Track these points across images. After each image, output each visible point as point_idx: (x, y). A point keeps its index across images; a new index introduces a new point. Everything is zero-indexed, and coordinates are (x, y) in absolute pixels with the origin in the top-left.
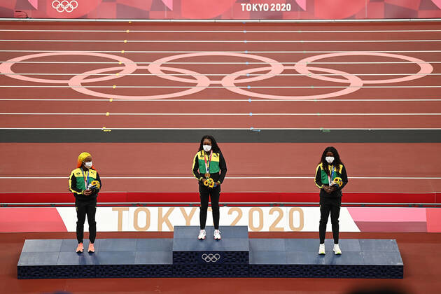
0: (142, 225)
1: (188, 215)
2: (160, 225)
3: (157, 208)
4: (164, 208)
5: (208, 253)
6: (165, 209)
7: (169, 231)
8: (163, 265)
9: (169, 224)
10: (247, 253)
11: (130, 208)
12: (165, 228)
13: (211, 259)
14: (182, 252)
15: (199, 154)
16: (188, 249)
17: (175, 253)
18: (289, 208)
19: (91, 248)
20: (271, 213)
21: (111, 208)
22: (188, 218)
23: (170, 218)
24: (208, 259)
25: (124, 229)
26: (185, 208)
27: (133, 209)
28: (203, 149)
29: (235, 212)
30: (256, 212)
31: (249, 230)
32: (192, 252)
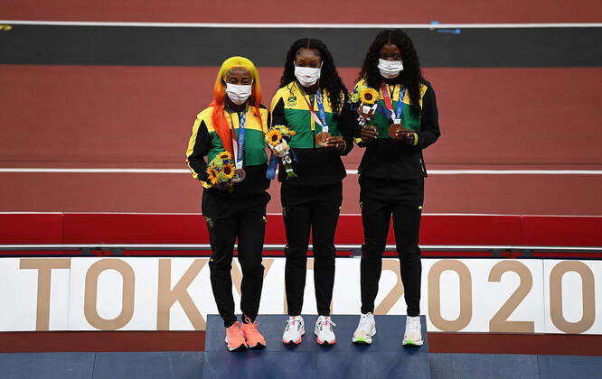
0: (109, 309)
2: (163, 314)
3: (155, 261)
4: (175, 260)
6: (180, 265)
7: (190, 328)
9: (190, 308)
11: (74, 260)
12: (180, 322)
15: (283, 93)
18: (551, 264)
20: (495, 276)
21: (17, 260)
23: (192, 291)
25: (55, 325)
27: (81, 264)
28: (295, 79)
30: (449, 276)
31: (431, 328)
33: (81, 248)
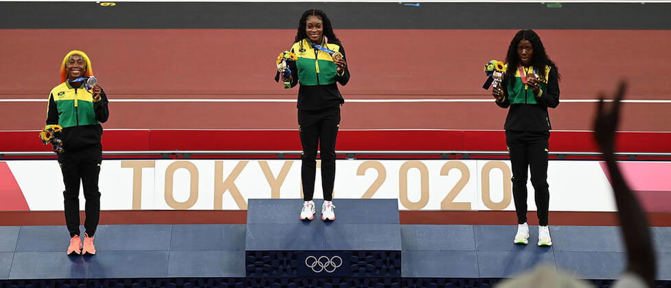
0: (181, 197)
1: (276, 177)
2: (218, 198)
3: (212, 162)
4: (225, 162)
5: (318, 253)
6: (229, 165)
7: (236, 208)
8: (225, 280)
9: (237, 196)
10: (397, 254)
11: (158, 162)
12: (229, 204)
13: (324, 267)
14: (265, 253)
16: (277, 247)
17: (249, 253)
18: (482, 163)
19: (89, 247)
20: (444, 172)
21: (119, 162)
22: (276, 184)
23: (238, 182)
24: (318, 267)
25: (145, 206)
26: (270, 162)
27: (163, 164)
29: (372, 171)
30: (414, 172)
31: (401, 207)
32: (285, 253)
33: (162, 154)
